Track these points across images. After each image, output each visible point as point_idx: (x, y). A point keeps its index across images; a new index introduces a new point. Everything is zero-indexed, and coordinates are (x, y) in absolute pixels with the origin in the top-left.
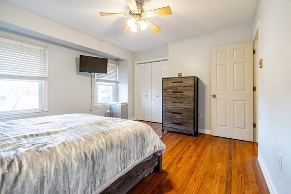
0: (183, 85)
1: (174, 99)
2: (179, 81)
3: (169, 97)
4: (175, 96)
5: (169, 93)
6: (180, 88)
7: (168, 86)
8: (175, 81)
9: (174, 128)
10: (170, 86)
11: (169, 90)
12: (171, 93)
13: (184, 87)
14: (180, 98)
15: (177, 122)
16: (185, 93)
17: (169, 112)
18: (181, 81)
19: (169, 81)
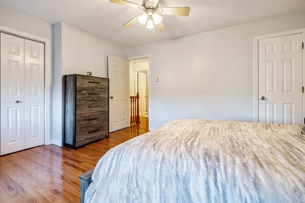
0: (100, 87)
1: (91, 102)
2: (96, 81)
3: (85, 100)
4: (91, 99)
5: (85, 96)
6: (97, 90)
7: (83, 86)
8: (91, 81)
9: (90, 138)
10: (86, 86)
11: (84, 92)
12: (87, 95)
13: (100, 88)
14: (96, 101)
15: (93, 129)
16: (101, 95)
17: (85, 120)
18: (98, 81)
19: (85, 80)
